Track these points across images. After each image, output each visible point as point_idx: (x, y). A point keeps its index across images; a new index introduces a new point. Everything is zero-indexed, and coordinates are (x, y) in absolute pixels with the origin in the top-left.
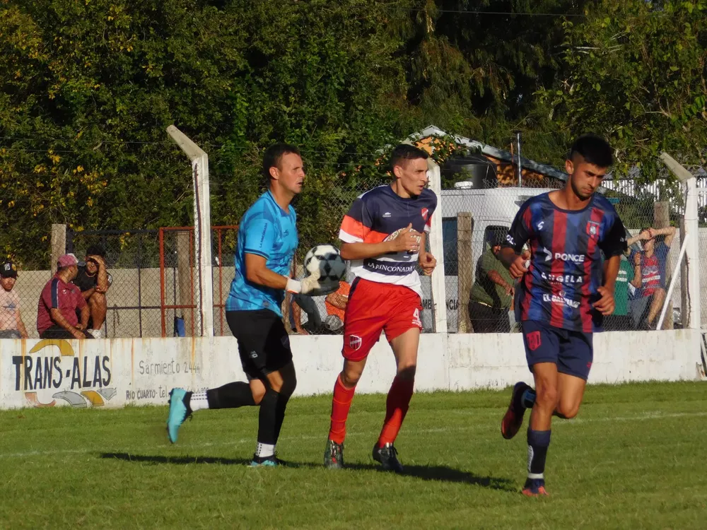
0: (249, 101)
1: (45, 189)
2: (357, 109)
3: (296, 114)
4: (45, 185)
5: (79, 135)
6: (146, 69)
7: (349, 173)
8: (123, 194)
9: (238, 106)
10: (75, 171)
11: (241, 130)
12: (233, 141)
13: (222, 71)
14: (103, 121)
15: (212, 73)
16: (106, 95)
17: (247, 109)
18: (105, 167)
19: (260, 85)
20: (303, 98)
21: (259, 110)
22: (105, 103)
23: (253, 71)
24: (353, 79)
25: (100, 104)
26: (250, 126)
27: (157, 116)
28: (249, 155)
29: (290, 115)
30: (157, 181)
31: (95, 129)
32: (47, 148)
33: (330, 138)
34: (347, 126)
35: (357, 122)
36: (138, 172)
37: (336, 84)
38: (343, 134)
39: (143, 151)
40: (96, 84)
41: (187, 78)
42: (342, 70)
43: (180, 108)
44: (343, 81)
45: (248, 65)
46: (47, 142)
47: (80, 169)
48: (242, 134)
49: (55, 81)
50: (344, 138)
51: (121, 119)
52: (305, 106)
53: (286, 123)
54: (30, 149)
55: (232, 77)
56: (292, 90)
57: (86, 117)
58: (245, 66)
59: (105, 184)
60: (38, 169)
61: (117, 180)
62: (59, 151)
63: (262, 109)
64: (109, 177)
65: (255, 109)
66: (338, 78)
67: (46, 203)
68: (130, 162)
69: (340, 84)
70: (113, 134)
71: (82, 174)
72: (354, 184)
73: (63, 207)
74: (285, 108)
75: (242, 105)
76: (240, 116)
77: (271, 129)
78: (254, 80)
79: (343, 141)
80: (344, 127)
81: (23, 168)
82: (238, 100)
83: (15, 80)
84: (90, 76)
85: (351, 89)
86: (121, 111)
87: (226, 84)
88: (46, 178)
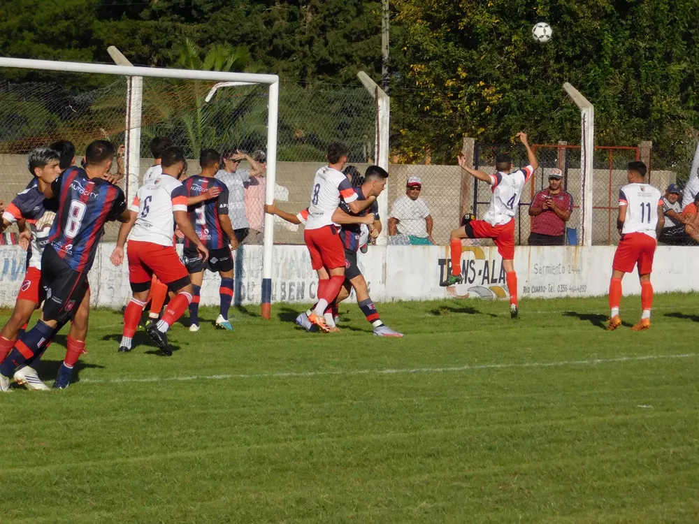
0: (614, 36)
1: (455, 97)
2: (696, 47)
3: (650, 49)
4: (454, 94)
5: (482, 58)
6: (536, 10)
7: (688, 95)
8: (514, 105)
9: (605, 41)
10: (478, 85)
11: (606, 60)
12: (600, 68)
13: (594, 14)
14: (501, 48)
15: (586, 15)
16: (504, 28)
17: (612, 43)
18: (502, 83)
19: (622, 25)
20: (656, 37)
21: (621, 44)
22: (503, 34)
23: (618, 15)
24: (694, 24)
25: (500, 35)
26: (614, 58)
27: (544, 46)
28: (611, 79)
29: (645, 49)
30: (541, 97)
31: (496, 54)
32: (458, 66)
33: (674, 68)
34: (688, 59)
35: (695, 56)
36: (526, 88)
37: (681, 27)
38: (684, 65)
39: (532, 72)
40: (496, 19)
41: (567, 18)
42: (687, 17)
43: (561, 41)
44: (687, 25)
45: (613, 9)
46: (458, 62)
47: (482, 83)
48: (607, 63)
49: (464, 15)
50: (685, 68)
51: (515, 47)
52: (657, 43)
53: (641, 56)
54: (444, 67)
55: (601, 19)
56: (647, 30)
57: (488, 44)
58: (612, 11)
59: (500, 97)
60: (450, 83)
61: (510, 94)
62: (465, 69)
63: (623, 45)
64: (503, 91)
65: (617, 44)
66: (683, 23)
67: (455, 110)
68: (521, 81)
69: (685, 27)
70: (509, 59)
71: (483, 88)
72: (691, 104)
73: (467, 113)
74: (641, 44)
75: (608, 40)
76: (607, 49)
77: (630, 59)
78: (619, 22)
79: (684, 71)
80: (685, 60)
81: (439, 82)
82: (606, 37)
83: (433, 11)
84: (492, 14)
85: (692, 31)
86: (515, 41)
87: (596, 24)
88: (456, 90)
